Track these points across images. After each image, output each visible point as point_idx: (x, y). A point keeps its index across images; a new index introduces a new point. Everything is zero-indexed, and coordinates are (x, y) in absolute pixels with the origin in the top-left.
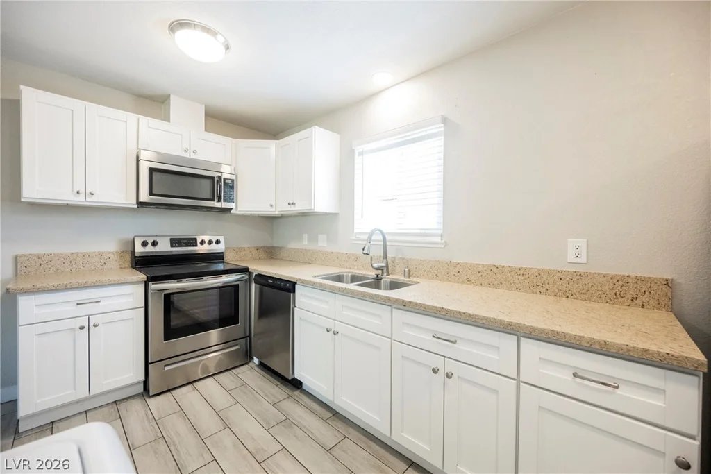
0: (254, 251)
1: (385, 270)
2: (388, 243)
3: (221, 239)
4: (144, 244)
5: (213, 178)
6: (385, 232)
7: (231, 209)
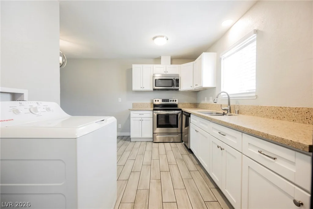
0: (189, 105)
1: (229, 111)
2: (230, 99)
3: (177, 100)
4: (156, 101)
5: (172, 79)
6: (229, 94)
7: (178, 89)
